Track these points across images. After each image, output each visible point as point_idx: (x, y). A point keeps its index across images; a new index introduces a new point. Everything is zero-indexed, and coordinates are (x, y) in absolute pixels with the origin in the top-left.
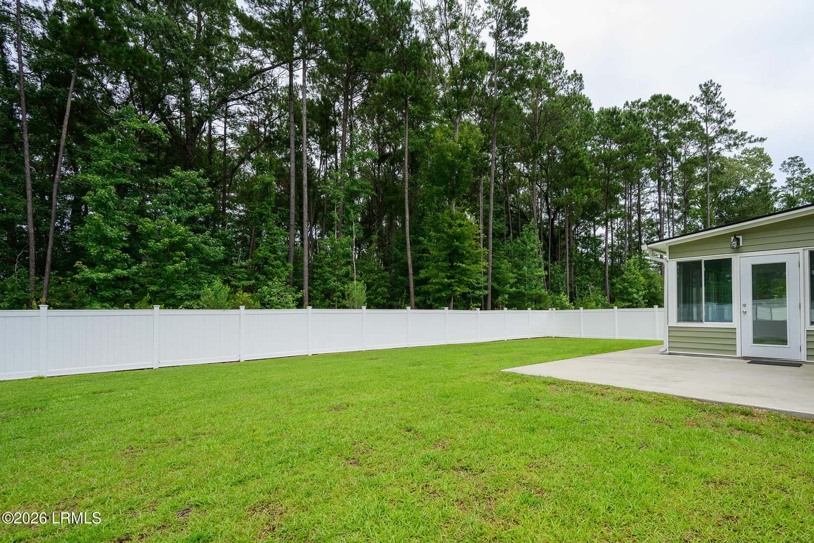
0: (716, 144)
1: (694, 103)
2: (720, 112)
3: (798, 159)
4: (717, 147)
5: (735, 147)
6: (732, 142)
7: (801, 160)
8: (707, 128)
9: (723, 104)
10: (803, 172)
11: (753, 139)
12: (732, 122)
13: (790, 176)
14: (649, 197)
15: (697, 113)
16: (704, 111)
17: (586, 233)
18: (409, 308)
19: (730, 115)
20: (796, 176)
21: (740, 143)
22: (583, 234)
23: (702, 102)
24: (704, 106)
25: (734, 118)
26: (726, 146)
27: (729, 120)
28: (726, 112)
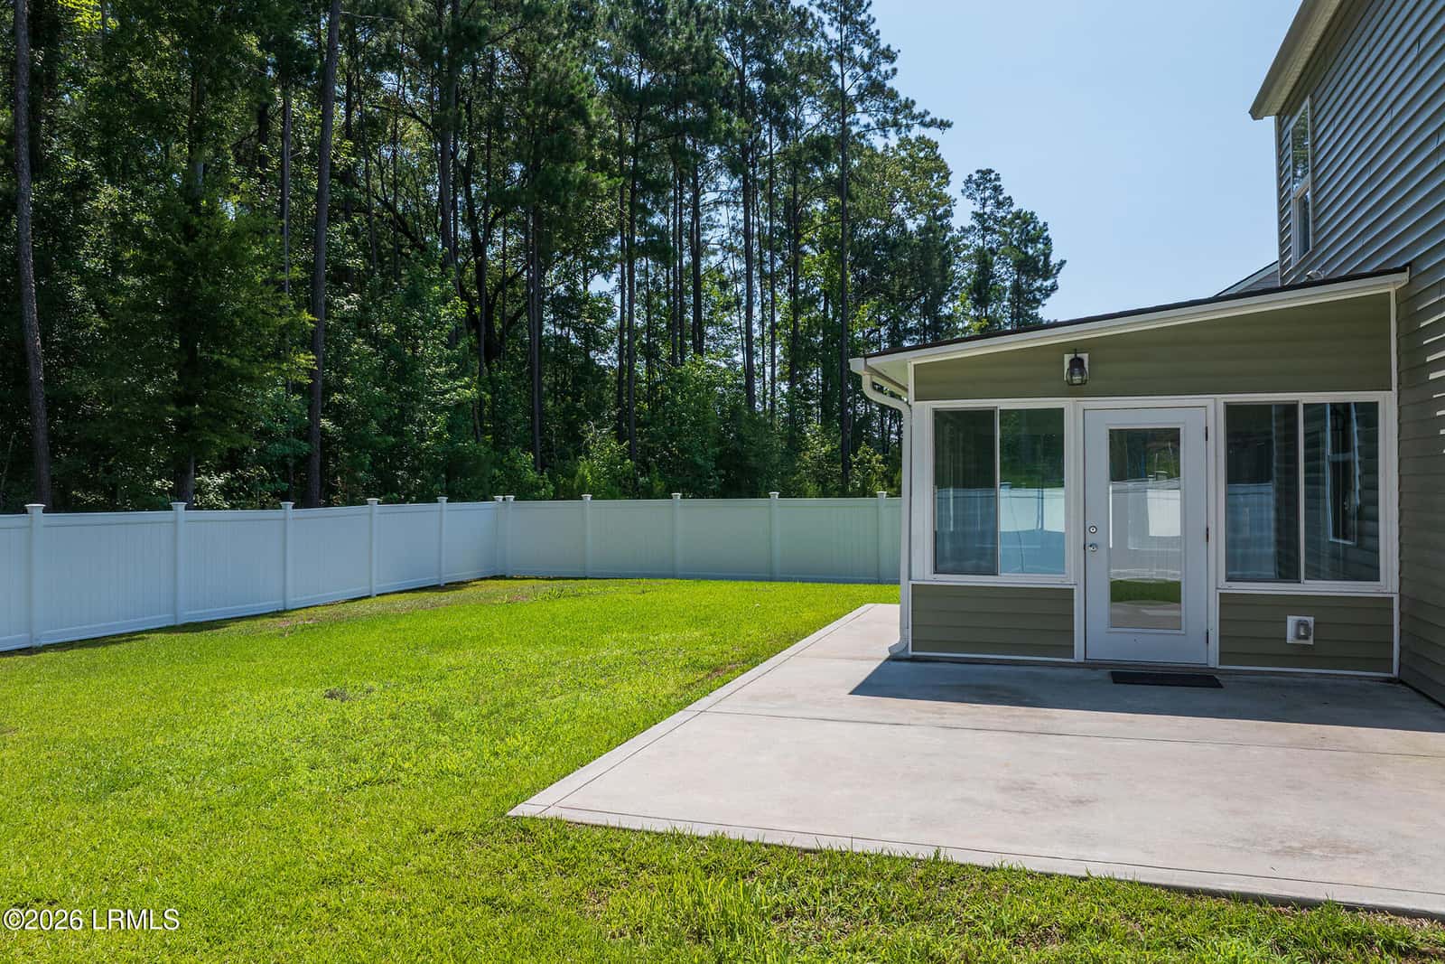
0: (858, 115)
1: (818, 13)
2: (868, 45)
3: (993, 176)
4: (862, 122)
5: (895, 129)
6: (889, 117)
7: (997, 178)
8: (843, 75)
9: (873, 28)
10: (999, 205)
11: (928, 119)
12: (890, 72)
13: (977, 208)
14: (713, 214)
15: (824, 36)
16: (838, 36)
17: (567, 288)
18: (36, 508)
19: (889, 56)
20: (988, 210)
21: (904, 122)
22: (561, 288)
23: (834, 15)
24: (836, 24)
25: (895, 65)
26: (878, 122)
27: (885, 67)
28: (881, 47)
